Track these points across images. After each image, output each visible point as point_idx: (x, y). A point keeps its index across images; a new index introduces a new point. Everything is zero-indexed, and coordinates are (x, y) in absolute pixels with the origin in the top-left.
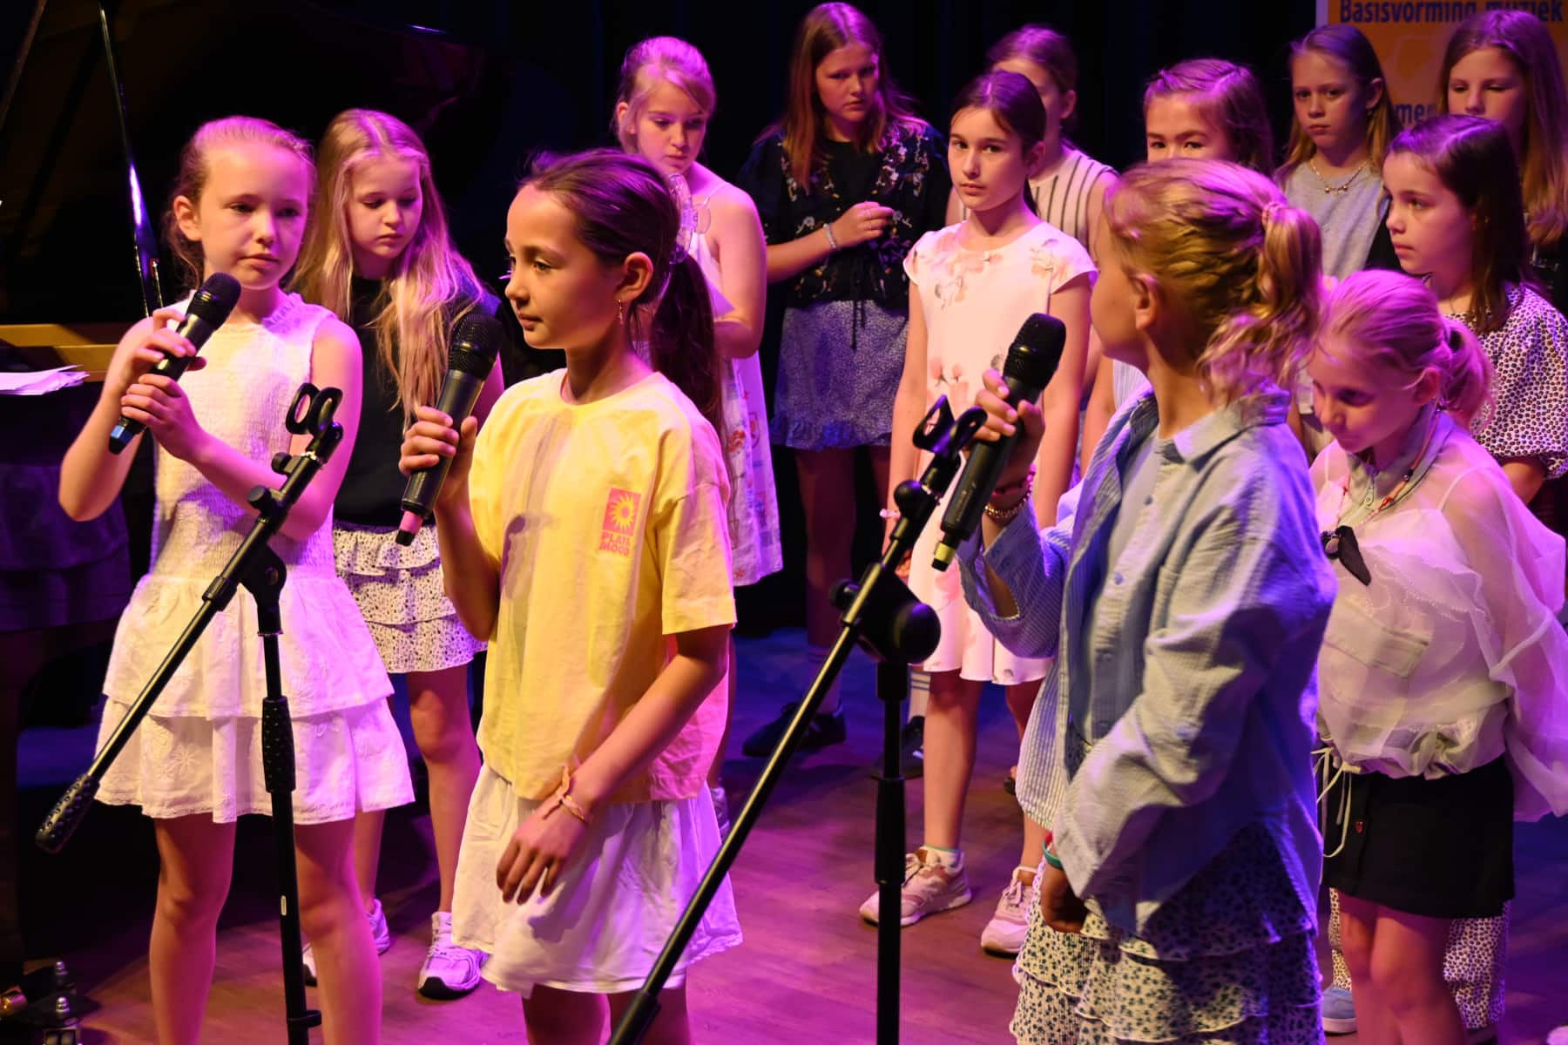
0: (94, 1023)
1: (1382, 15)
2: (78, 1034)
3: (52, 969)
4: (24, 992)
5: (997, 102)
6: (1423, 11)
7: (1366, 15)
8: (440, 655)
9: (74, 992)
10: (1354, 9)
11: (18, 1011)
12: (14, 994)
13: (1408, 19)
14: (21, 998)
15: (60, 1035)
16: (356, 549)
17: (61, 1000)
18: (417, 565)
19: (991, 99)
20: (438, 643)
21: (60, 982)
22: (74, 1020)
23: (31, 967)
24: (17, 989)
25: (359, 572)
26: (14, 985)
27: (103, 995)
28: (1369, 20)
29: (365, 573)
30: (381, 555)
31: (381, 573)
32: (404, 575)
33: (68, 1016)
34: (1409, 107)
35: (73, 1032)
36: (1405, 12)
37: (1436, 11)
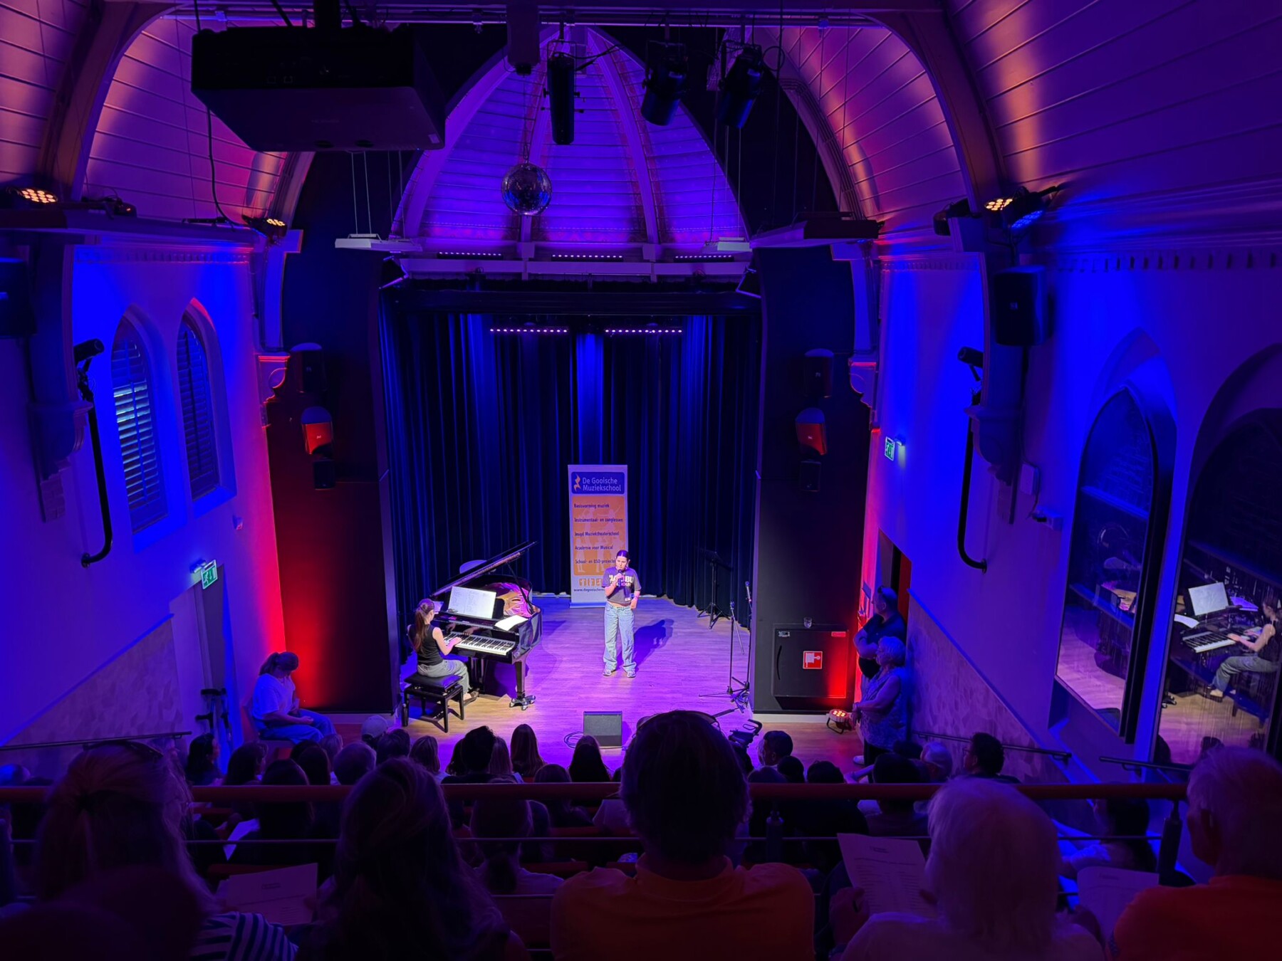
36: (586, 506)
37: (590, 506)
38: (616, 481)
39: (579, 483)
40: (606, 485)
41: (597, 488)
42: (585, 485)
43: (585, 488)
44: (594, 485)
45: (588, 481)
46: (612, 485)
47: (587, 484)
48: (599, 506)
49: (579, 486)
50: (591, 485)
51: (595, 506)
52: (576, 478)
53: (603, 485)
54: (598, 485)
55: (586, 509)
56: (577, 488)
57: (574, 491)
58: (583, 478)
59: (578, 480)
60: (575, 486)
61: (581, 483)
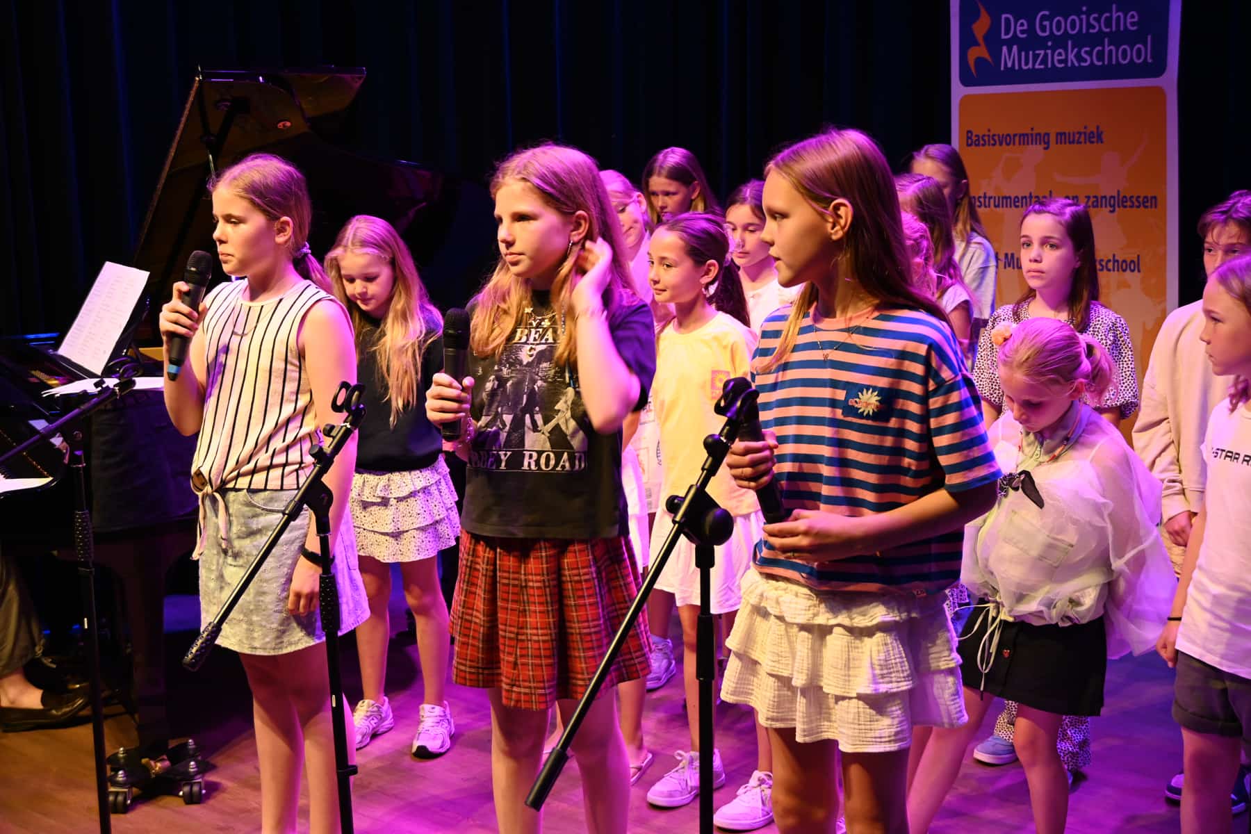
0: (212, 778)
1: (992, 142)
2: (203, 785)
3: (186, 744)
4: (169, 759)
5: (753, 201)
6: (1017, 139)
7: (982, 142)
8: (415, 551)
9: (200, 758)
10: (974, 138)
11: (166, 771)
12: (163, 760)
13: (1008, 144)
14: (167, 763)
15: (192, 785)
16: (364, 485)
17: (192, 763)
18: (401, 496)
19: (749, 199)
20: (413, 544)
21: (191, 752)
22: (198, 776)
23: (173, 744)
24: (165, 757)
25: (366, 499)
26: (163, 754)
27: (218, 760)
28: (983, 145)
29: (369, 500)
30: (379, 489)
31: (379, 500)
32: (393, 502)
33: (197, 773)
34: (1010, 198)
35: (200, 783)
36: (1006, 140)
37: (1025, 139)
38: (1132, 18)
39: (986, 38)
40: (1096, 40)
41: (1056, 58)
42: (1009, 43)
43: (1009, 58)
44: (1041, 43)
45: (1020, 27)
46: (1119, 38)
47: (1015, 40)
48: (1062, 137)
49: (989, 59)
50: (1030, 43)
51: (1043, 139)
52: (977, 16)
53: (1082, 40)
54: (1060, 42)
55: (1005, 152)
56: (979, 61)
57: (967, 80)
58: (1004, 16)
59: (981, 27)
60: (975, 53)
61: (993, 41)
